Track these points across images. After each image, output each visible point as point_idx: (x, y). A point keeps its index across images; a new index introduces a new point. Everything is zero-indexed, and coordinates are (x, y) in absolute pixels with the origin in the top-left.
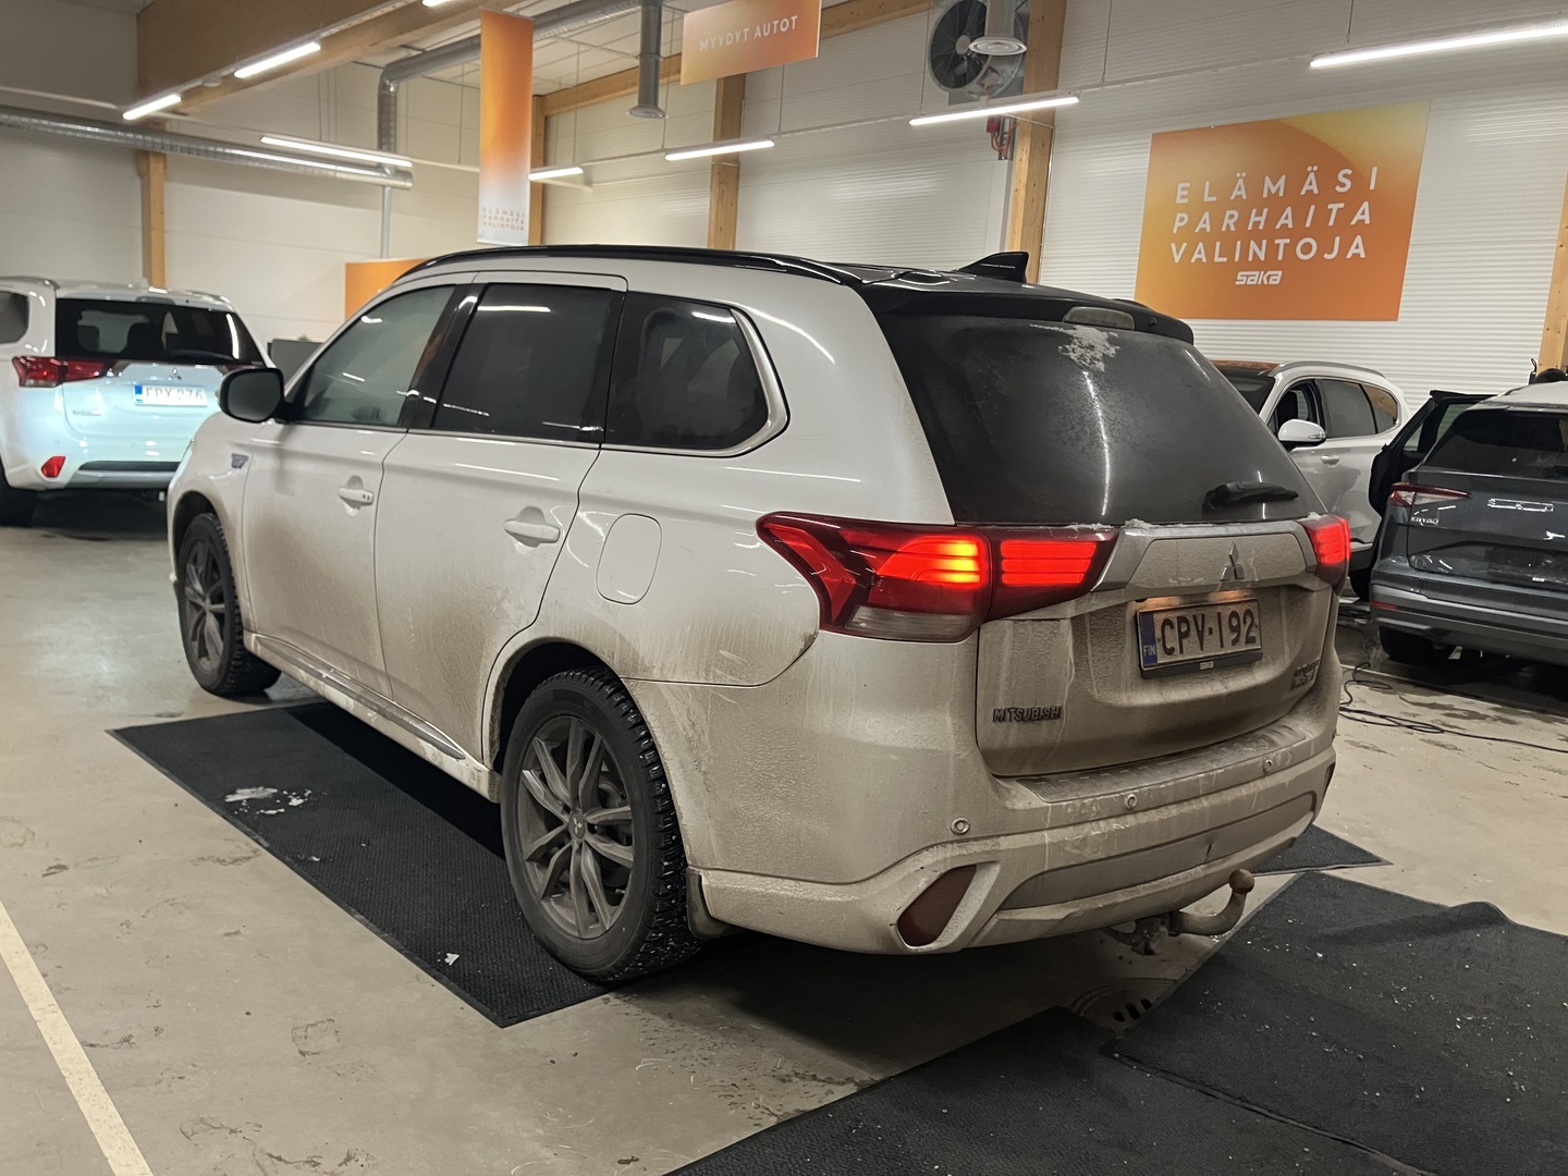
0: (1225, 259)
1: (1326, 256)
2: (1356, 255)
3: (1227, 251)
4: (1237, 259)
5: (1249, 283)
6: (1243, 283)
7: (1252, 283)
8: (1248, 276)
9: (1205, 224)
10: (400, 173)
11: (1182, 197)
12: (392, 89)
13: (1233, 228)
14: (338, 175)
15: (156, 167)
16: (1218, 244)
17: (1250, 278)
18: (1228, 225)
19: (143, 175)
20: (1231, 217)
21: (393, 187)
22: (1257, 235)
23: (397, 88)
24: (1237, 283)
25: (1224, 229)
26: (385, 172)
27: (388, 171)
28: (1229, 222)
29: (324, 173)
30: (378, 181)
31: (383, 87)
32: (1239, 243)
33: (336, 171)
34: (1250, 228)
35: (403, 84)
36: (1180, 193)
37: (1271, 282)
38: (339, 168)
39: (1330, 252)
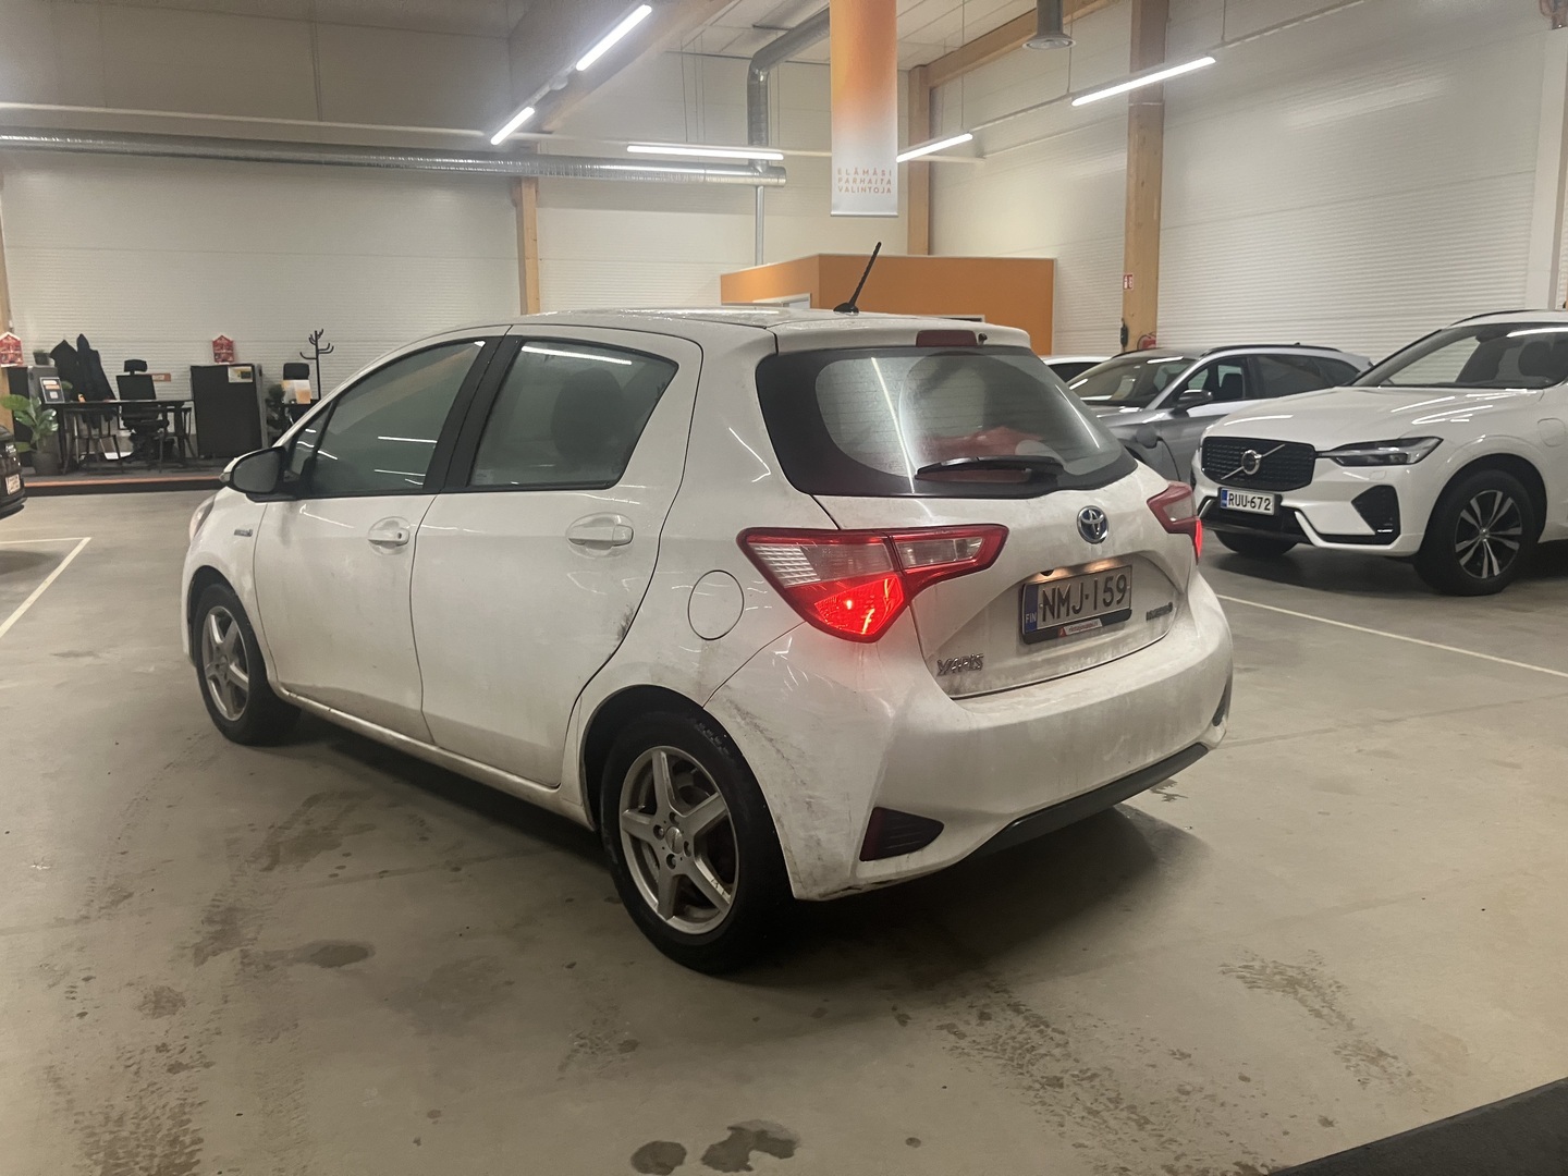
10: (773, 169)
12: (762, 79)
14: (708, 179)
15: (528, 193)
19: (517, 203)
21: (764, 186)
23: (767, 76)
26: (758, 171)
27: (759, 169)
29: (693, 178)
30: (749, 181)
31: (753, 76)
33: (705, 175)
35: (773, 71)
38: (708, 172)
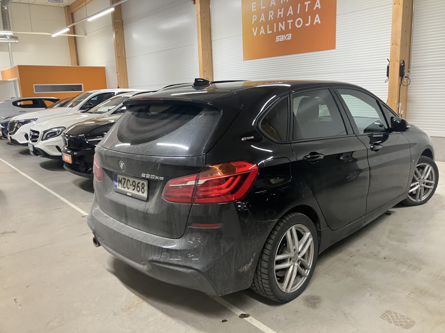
0: (271, 32)
1: (307, 25)
2: (317, 23)
3: (271, 29)
4: (275, 31)
5: (281, 40)
6: (278, 41)
7: (282, 40)
8: (280, 38)
9: (263, 19)
10: (12, 38)
11: (254, 8)
12: (6, 8)
13: (272, 19)
16: (268, 26)
17: (281, 38)
18: (270, 17)
20: (271, 14)
21: (11, 43)
22: (281, 20)
23: (8, 7)
24: (276, 41)
25: (269, 19)
26: (7, 38)
28: (271, 16)
30: (5, 41)
31: (3, 8)
32: (275, 24)
34: (278, 17)
36: (253, 7)
37: (288, 39)
39: (308, 23)
